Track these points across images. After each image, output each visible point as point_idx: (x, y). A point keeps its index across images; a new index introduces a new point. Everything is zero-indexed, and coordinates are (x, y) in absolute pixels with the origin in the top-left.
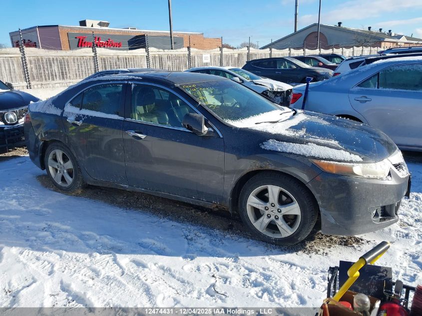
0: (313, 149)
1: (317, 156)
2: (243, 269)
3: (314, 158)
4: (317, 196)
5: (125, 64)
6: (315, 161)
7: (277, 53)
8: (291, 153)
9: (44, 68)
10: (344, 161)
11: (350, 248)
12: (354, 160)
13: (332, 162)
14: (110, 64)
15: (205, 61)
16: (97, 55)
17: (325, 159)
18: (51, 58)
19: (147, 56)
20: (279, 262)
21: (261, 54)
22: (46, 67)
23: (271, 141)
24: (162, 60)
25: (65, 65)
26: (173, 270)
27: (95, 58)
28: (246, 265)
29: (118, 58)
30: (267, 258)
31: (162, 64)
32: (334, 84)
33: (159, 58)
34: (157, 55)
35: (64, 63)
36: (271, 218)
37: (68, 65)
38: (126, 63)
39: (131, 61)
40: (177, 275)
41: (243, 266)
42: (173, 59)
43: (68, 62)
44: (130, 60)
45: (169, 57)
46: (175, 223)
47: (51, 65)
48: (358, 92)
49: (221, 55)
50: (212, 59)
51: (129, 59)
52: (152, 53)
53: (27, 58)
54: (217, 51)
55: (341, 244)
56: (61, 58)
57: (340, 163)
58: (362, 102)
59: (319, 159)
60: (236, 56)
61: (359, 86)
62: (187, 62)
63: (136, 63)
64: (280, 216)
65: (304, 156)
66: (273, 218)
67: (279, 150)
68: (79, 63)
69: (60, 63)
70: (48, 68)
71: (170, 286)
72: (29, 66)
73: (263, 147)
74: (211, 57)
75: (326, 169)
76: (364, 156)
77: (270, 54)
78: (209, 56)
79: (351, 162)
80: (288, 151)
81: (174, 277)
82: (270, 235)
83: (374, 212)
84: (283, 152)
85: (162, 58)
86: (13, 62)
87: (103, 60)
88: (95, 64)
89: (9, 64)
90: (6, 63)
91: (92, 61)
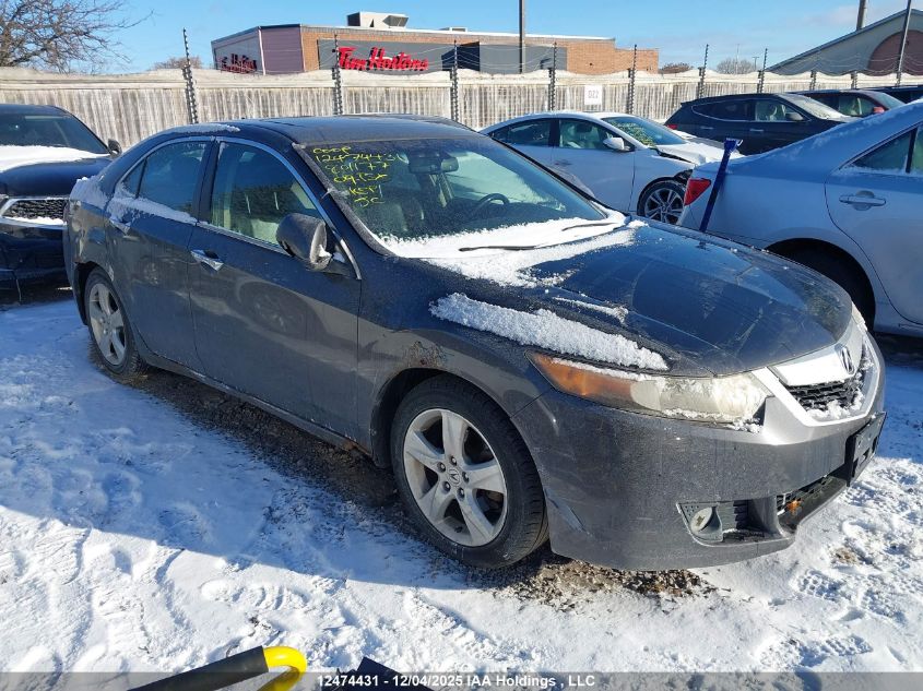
0: (546, 328)
1: (545, 345)
2: (337, 611)
3: (537, 348)
4: (534, 452)
5: (402, 106)
6: (540, 359)
7: (775, 84)
8: (488, 333)
9: (230, 112)
10: (614, 366)
11: (647, 601)
12: (642, 366)
13: (578, 365)
14: (369, 105)
15: (588, 101)
16: (342, 85)
17: (567, 356)
19: (452, 90)
20: (435, 610)
21: (734, 86)
22: (234, 111)
23: (455, 298)
24: (486, 98)
25: (272, 107)
26: (176, 589)
27: (336, 90)
28: (348, 604)
29: (387, 92)
30: (409, 593)
31: (486, 107)
32: (792, 159)
33: (481, 94)
34: (476, 87)
35: (272, 101)
36: (450, 493)
37: (279, 107)
38: (405, 104)
39: (416, 99)
40: (178, 603)
41: (341, 606)
42: (513, 95)
43: (279, 100)
44: (413, 96)
45: (503, 92)
46: (274, 475)
47: (244, 107)
48: (852, 181)
49: (631, 87)
50: (608, 97)
51: (410, 94)
52: (466, 82)
53: (197, 92)
54: (621, 78)
55: (630, 587)
56: (267, 91)
57: (600, 370)
58: (859, 206)
59: (551, 353)
60: (670, 89)
61: (859, 163)
62: (546, 103)
63: (427, 103)
64: (468, 491)
65: (515, 343)
66: (454, 492)
67: (465, 321)
68: (302, 103)
70: (237, 112)
71: (143, 628)
72: (199, 108)
73: (433, 312)
74: (604, 91)
75: (563, 382)
76: (679, 357)
77: (760, 86)
78: (599, 88)
79: (635, 368)
80: (483, 328)
81: (169, 605)
82: (450, 534)
83: (706, 514)
84: (471, 329)
85: (485, 93)
86: (168, 98)
87: (354, 96)
88: (336, 105)
89: (161, 103)
90: (156, 101)
91: (330, 97)
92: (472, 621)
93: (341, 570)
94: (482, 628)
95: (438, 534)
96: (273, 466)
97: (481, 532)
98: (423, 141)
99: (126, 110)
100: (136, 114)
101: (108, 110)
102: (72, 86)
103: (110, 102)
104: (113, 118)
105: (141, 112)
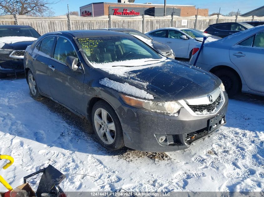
0: (126, 88)
1: (124, 92)
2: (71, 159)
3: (122, 93)
5: (128, 26)
6: (122, 96)
8: (111, 88)
10: (140, 98)
12: (147, 98)
13: (131, 98)
14: (119, 25)
15: (183, 24)
16: (111, 20)
17: (129, 95)
18: (84, 21)
19: (142, 21)
20: (96, 160)
22: (80, 27)
23: (105, 79)
24: (152, 23)
25: (91, 26)
27: (109, 21)
28: (74, 157)
29: (124, 22)
30: (90, 155)
31: (152, 26)
32: (221, 42)
33: (151, 22)
34: (149, 20)
35: (91, 24)
36: (104, 131)
37: (93, 26)
38: (129, 25)
39: (132, 24)
40: (32, 154)
41: (72, 157)
42: (160, 23)
43: (93, 24)
44: (131, 23)
45: (157, 22)
47: (83, 26)
49: (196, 20)
50: (189, 23)
51: (130, 22)
52: (146, 19)
53: (71, 22)
54: (193, 17)
56: (90, 21)
57: (136, 99)
59: (125, 94)
61: (239, 44)
62: (170, 25)
63: (135, 25)
64: (108, 130)
65: (117, 91)
66: (105, 130)
67: (107, 85)
68: (100, 25)
69: (89, 24)
71: (22, 160)
72: (71, 26)
73: (100, 82)
74: (188, 21)
75: (127, 102)
78: (186, 21)
79: (145, 99)
81: (30, 155)
82: (104, 141)
83: (164, 138)
84: (108, 87)
85: (152, 22)
86: (63, 23)
87: (114, 23)
88: (109, 25)
89: (61, 25)
90: (59, 24)
91: (108, 23)
92: (104, 163)
93: (75, 149)
94: (106, 165)
95: (102, 141)
96: (67, 122)
97: (111, 141)
98: (111, 37)
99: (51, 26)
100: (54, 28)
101: (47, 27)
102: (37, 20)
103: (47, 25)
104: (48, 29)
105: (55, 27)
